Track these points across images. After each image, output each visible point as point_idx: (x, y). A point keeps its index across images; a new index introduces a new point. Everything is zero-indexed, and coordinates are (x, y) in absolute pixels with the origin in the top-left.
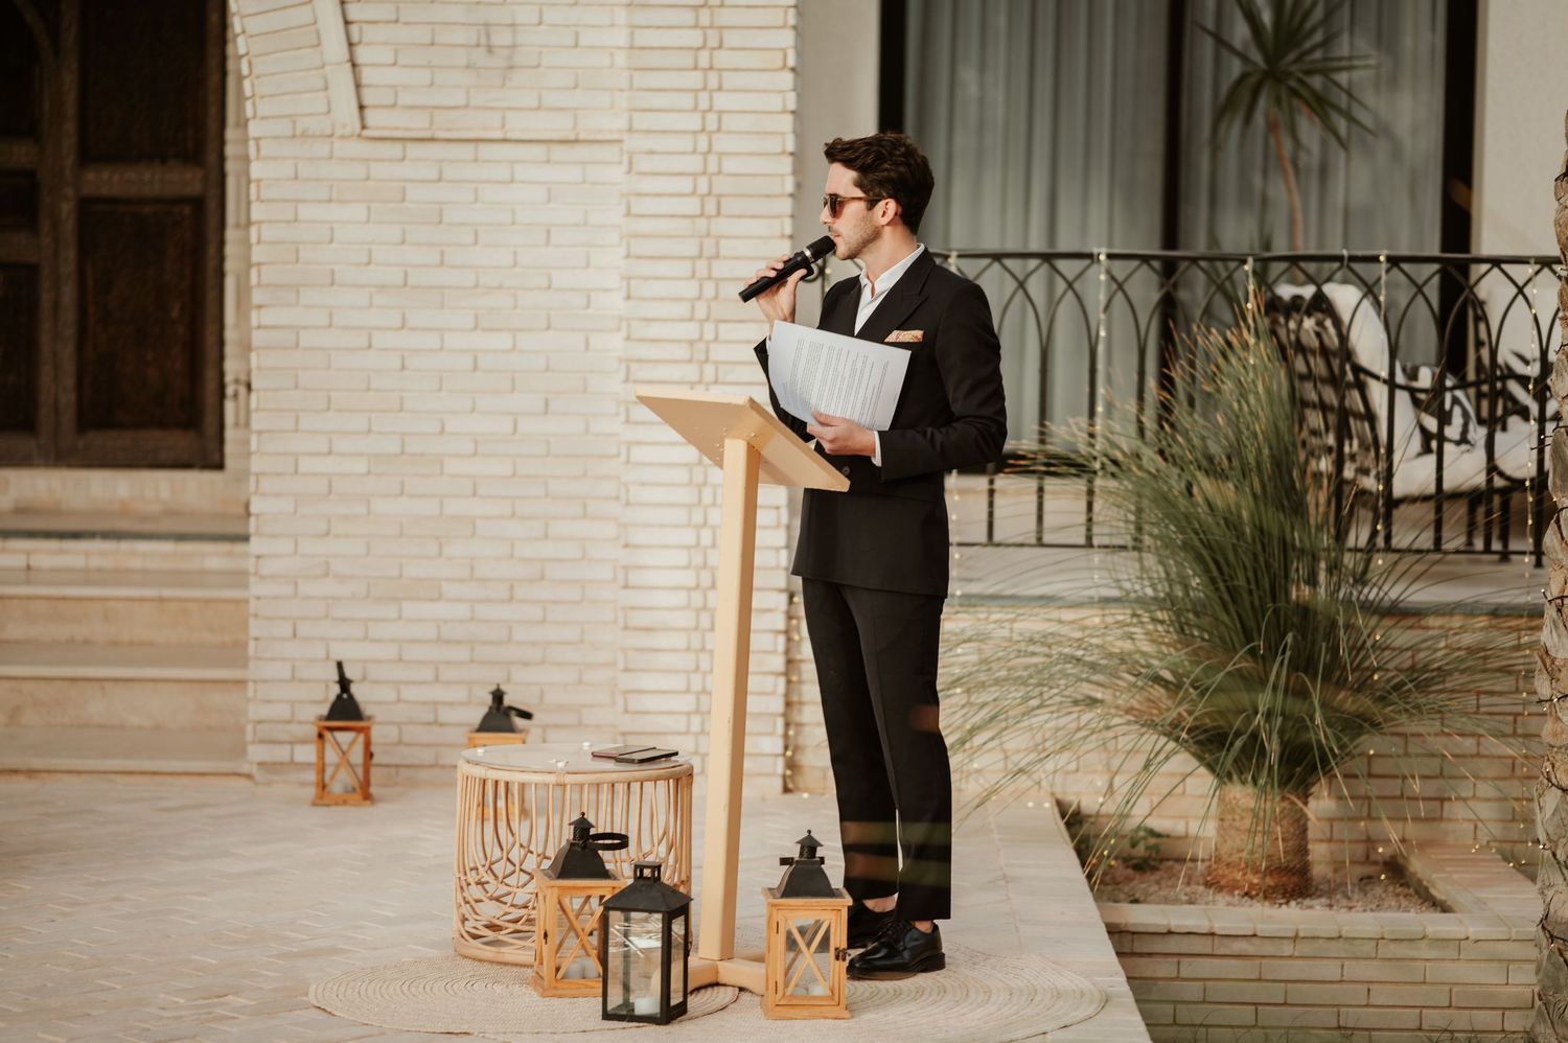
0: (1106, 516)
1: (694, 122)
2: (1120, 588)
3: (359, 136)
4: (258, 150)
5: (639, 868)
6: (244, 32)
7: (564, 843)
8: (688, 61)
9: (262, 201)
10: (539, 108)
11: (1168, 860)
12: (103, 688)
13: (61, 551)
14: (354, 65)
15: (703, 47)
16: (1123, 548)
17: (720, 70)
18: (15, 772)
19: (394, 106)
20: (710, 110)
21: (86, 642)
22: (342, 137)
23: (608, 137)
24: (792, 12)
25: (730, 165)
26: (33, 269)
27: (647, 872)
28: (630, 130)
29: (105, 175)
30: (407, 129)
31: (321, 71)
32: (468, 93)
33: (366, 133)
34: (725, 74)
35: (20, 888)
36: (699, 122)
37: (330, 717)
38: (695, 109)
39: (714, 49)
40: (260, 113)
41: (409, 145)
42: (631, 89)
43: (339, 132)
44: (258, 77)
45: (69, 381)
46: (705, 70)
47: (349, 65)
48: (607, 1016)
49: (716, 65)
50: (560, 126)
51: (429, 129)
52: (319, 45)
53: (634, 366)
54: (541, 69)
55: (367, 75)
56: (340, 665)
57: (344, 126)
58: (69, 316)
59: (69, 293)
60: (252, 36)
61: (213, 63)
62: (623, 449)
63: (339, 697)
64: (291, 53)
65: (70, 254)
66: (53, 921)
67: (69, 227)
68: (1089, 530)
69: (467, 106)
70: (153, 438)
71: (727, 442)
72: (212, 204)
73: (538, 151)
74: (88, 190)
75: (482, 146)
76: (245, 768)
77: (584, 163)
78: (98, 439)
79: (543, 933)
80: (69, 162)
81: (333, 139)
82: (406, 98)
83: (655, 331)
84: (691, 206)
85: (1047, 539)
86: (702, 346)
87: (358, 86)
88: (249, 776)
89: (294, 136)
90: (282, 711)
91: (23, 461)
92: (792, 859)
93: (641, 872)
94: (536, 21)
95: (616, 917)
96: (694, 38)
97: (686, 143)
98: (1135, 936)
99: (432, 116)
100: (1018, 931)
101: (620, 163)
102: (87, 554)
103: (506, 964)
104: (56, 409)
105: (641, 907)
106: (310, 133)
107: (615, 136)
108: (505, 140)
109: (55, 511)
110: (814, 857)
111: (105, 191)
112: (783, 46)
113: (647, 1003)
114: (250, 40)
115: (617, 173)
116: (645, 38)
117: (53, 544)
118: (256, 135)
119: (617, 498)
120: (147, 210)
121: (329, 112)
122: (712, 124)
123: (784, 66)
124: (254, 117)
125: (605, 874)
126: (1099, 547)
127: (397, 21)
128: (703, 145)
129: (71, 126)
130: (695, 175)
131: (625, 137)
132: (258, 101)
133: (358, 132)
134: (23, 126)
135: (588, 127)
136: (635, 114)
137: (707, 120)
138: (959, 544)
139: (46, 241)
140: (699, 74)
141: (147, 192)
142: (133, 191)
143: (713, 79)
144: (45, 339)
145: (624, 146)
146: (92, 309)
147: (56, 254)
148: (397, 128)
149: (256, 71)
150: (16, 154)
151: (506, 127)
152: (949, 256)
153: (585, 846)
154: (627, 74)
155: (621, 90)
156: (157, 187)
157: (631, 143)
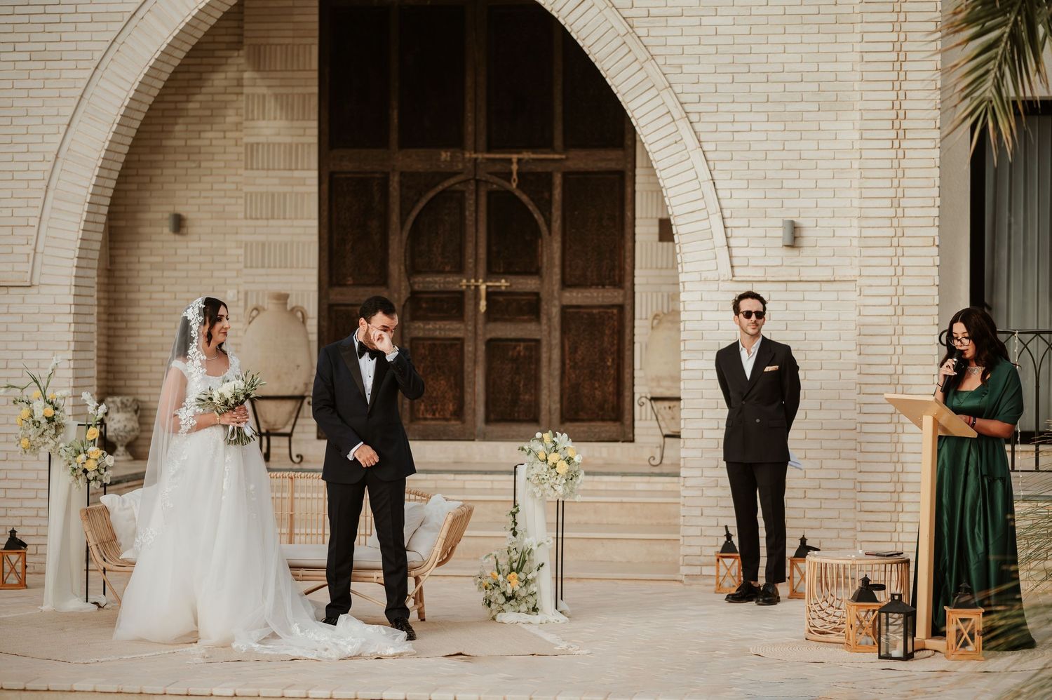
1: (891, 271)
3: (732, 280)
4: (684, 288)
5: (892, 596)
7: (857, 588)
8: (887, 242)
9: (686, 311)
10: (816, 266)
14: (728, 247)
15: (895, 236)
17: (903, 247)
19: (748, 266)
20: (898, 265)
21: (586, 523)
22: (723, 281)
23: (850, 279)
24: (937, 219)
25: (907, 291)
26: (538, 341)
27: (896, 597)
28: (860, 275)
29: (574, 294)
30: (753, 277)
31: (713, 250)
32: (782, 259)
33: (734, 279)
34: (905, 248)
36: (893, 271)
37: (722, 552)
39: (900, 237)
40: (685, 270)
41: (755, 284)
42: (860, 256)
43: (722, 279)
44: (684, 253)
45: (557, 398)
46: (896, 247)
47: (726, 247)
48: (880, 657)
49: (901, 245)
50: (825, 274)
51: (764, 277)
52: (712, 238)
53: (863, 386)
54: (817, 248)
55: (735, 252)
56: (726, 527)
57: (724, 275)
58: (556, 365)
59: (556, 354)
60: (682, 234)
62: (858, 425)
63: (726, 542)
64: (699, 242)
65: (557, 334)
67: (556, 320)
69: (782, 265)
70: (598, 426)
71: (924, 417)
73: (816, 286)
74: (566, 302)
75: (789, 284)
76: (679, 577)
77: (838, 291)
78: (570, 427)
79: (850, 625)
80: (557, 287)
81: (720, 282)
82: (753, 262)
83: (874, 370)
84: (890, 311)
86: (896, 377)
87: (731, 257)
88: (681, 581)
89: (701, 281)
90: (697, 551)
93: (894, 597)
94: (815, 225)
95: (884, 615)
96: (891, 232)
97: (887, 281)
99: (765, 270)
101: (855, 291)
103: (831, 642)
104: (550, 411)
105: (894, 611)
106: (708, 279)
107: (853, 279)
108: (800, 281)
111: (574, 302)
112: (933, 235)
113: (898, 652)
115: (854, 296)
116: (866, 233)
119: (856, 450)
120: (595, 311)
121: (717, 269)
122: (899, 272)
123: (934, 244)
124: (682, 272)
125: (876, 601)
127: (749, 227)
128: (895, 282)
129: (557, 270)
130: (891, 296)
131: (858, 278)
132: (684, 264)
133: (731, 278)
134: (533, 270)
135: (839, 274)
136: (862, 268)
137: (897, 271)
138: (1022, 471)
139: (545, 327)
140: (893, 249)
141: (595, 302)
142: (588, 302)
143: (899, 251)
144: (544, 377)
145: (857, 283)
146: (567, 361)
147: (550, 333)
148: (749, 276)
149: (684, 250)
150: (528, 284)
151: (801, 275)
152: (1015, 333)
153: (867, 589)
154: (858, 249)
155: (856, 257)
156: (600, 299)
157: (861, 281)
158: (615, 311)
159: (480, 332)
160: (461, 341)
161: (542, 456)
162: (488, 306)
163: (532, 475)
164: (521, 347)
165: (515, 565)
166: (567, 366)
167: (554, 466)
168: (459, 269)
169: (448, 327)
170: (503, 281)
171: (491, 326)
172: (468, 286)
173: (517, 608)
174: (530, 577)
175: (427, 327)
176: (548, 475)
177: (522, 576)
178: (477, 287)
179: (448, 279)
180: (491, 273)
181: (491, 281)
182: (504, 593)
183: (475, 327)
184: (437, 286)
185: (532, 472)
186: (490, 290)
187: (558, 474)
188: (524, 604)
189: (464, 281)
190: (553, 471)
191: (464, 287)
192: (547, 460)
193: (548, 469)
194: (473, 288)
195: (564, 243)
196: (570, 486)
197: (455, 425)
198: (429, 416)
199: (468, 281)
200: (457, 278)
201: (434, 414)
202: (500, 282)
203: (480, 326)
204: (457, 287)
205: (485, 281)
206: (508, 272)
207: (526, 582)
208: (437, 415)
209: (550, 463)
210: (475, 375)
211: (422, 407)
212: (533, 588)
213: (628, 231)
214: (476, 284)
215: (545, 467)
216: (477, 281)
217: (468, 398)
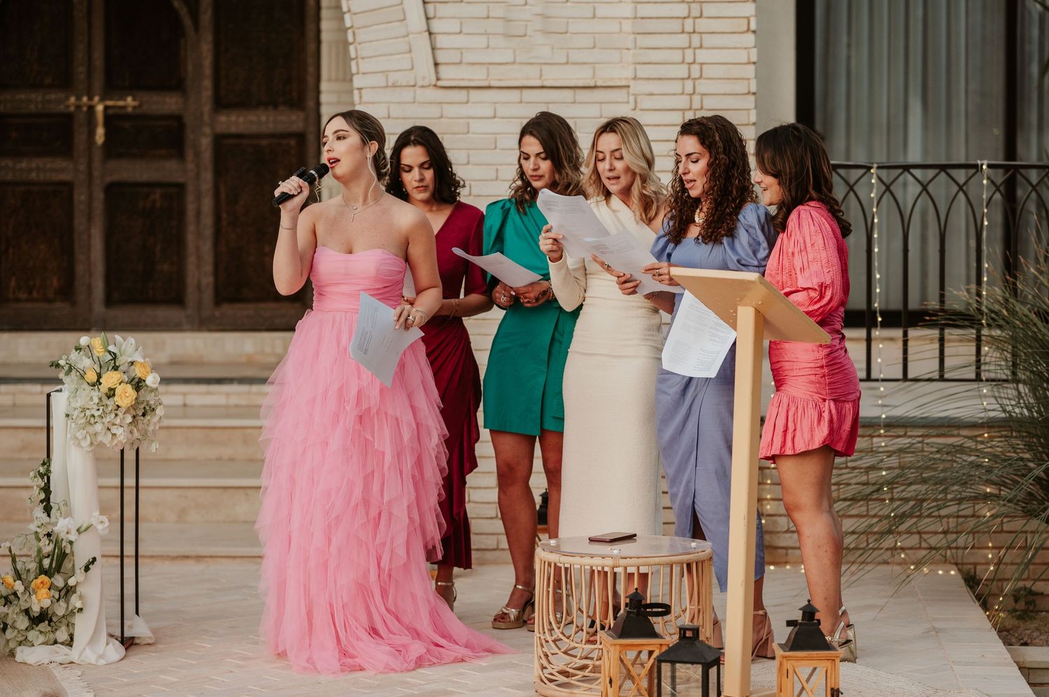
0: (992, 357)
1: (682, 71)
2: (1004, 411)
3: (435, 86)
4: (361, 97)
5: (683, 630)
6: (349, 11)
7: (622, 613)
8: (677, 27)
10: (567, 63)
11: (1042, 611)
12: (247, 495)
13: (209, 393)
14: (430, 34)
15: (688, 17)
16: (1006, 381)
17: (700, 33)
18: (187, 557)
19: (460, 63)
20: (694, 62)
22: (423, 87)
23: (619, 83)
25: (709, 103)
26: (181, 187)
27: (689, 634)
28: (635, 78)
29: (233, 118)
30: (470, 80)
31: (406, 39)
32: (515, 52)
33: (440, 83)
34: (704, 36)
35: (204, 647)
36: (687, 71)
38: (683, 62)
39: (696, 18)
40: (362, 69)
41: (472, 92)
42: (635, 48)
43: (420, 83)
44: (360, 44)
45: (209, 268)
46: (690, 33)
47: (427, 34)
49: (697, 30)
50: (581, 76)
51: (486, 80)
52: (405, 19)
54: (568, 35)
55: (441, 41)
57: (424, 78)
58: (208, 220)
59: (207, 204)
60: (355, 14)
61: (311, 34)
64: (384, 26)
65: (208, 176)
66: (232, 672)
67: (207, 155)
68: (978, 368)
69: (514, 63)
71: (740, 309)
72: (311, 138)
73: (567, 95)
74: (221, 129)
75: (525, 92)
77: (601, 103)
78: (229, 310)
79: (608, 680)
80: (207, 108)
81: (416, 88)
82: (469, 57)
85: (946, 376)
87: (433, 49)
89: (387, 87)
91: (176, 327)
92: (797, 621)
93: (685, 633)
95: (666, 667)
96: (681, 10)
97: (676, 87)
98: (1030, 671)
99: (488, 69)
100: (953, 671)
101: (628, 102)
102: (228, 394)
104: (199, 287)
105: (686, 660)
106: (399, 84)
107: (624, 83)
108: (543, 87)
109: (199, 363)
110: (813, 619)
111: (233, 130)
112: (747, 15)
114: (354, 16)
115: (626, 110)
116: (644, 11)
117: (203, 388)
118: (360, 86)
120: (264, 142)
121: (412, 68)
122: (695, 73)
123: (748, 29)
124: (358, 73)
125: (654, 635)
126: (987, 380)
127: (461, 1)
128: (689, 89)
129: (207, 83)
131: (632, 83)
132: (360, 61)
133: (434, 82)
134: (174, 83)
135: (604, 76)
136: (638, 67)
137: (692, 70)
138: (884, 380)
139: (190, 166)
140: (685, 36)
141: (264, 129)
142: (254, 129)
143: (696, 40)
144: (190, 237)
145: (631, 90)
146: (224, 215)
147: (198, 176)
148: (463, 80)
149: (359, 39)
150: (168, 103)
151: (543, 78)
152: (871, 168)
153: (638, 614)
154: (632, 37)
155: (628, 49)
156: (271, 125)
157: (636, 87)
158: (293, 142)
159: (96, 173)
160: (69, 186)
161: (92, 377)
162: (107, 134)
163: (75, 409)
164: (157, 195)
165: (46, 562)
166: (224, 223)
167: (111, 393)
168: (65, 82)
169: (49, 166)
170: (129, 99)
171: (112, 164)
172: (78, 107)
173: (52, 636)
174: (72, 582)
175: (18, 166)
176: (101, 408)
177: (59, 581)
178: (91, 108)
179: (47, 97)
180: (112, 87)
181: (111, 99)
182: (27, 612)
183: (89, 166)
184: (32, 107)
185: (74, 405)
186: (110, 112)
187: (118, 406)
188: (64, 628)
189: (73, 99)
190: (110, 402)
191: (72, 109)
192: (98, 382)
193: (100, 399)
194: (85, 109)
195: (217, 44)
196: (140, 426)
197: (61, 308)
198: (23, 296)
199: (79, 98)
200: (61, 95)
201: (30, 293)
202: (125, 100)
203: (97, 163)
204: (61, 108)
205: (102, 100)
206: (134, 87)
207: (68, 591)
208: (35, 294)
209: (104, 387)
210: (90, 237)
211: (13, 283)
212: (75, 602)
213: (310, 26)
214: (91, 103)
215: (95, 395)
216: (90, 99)
217: (80, 269)
